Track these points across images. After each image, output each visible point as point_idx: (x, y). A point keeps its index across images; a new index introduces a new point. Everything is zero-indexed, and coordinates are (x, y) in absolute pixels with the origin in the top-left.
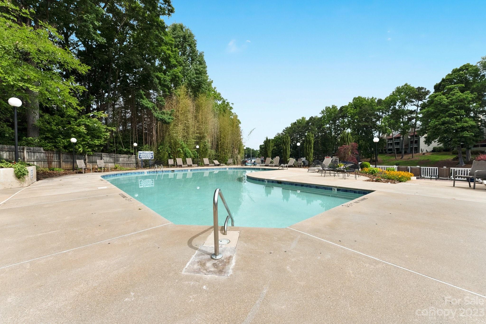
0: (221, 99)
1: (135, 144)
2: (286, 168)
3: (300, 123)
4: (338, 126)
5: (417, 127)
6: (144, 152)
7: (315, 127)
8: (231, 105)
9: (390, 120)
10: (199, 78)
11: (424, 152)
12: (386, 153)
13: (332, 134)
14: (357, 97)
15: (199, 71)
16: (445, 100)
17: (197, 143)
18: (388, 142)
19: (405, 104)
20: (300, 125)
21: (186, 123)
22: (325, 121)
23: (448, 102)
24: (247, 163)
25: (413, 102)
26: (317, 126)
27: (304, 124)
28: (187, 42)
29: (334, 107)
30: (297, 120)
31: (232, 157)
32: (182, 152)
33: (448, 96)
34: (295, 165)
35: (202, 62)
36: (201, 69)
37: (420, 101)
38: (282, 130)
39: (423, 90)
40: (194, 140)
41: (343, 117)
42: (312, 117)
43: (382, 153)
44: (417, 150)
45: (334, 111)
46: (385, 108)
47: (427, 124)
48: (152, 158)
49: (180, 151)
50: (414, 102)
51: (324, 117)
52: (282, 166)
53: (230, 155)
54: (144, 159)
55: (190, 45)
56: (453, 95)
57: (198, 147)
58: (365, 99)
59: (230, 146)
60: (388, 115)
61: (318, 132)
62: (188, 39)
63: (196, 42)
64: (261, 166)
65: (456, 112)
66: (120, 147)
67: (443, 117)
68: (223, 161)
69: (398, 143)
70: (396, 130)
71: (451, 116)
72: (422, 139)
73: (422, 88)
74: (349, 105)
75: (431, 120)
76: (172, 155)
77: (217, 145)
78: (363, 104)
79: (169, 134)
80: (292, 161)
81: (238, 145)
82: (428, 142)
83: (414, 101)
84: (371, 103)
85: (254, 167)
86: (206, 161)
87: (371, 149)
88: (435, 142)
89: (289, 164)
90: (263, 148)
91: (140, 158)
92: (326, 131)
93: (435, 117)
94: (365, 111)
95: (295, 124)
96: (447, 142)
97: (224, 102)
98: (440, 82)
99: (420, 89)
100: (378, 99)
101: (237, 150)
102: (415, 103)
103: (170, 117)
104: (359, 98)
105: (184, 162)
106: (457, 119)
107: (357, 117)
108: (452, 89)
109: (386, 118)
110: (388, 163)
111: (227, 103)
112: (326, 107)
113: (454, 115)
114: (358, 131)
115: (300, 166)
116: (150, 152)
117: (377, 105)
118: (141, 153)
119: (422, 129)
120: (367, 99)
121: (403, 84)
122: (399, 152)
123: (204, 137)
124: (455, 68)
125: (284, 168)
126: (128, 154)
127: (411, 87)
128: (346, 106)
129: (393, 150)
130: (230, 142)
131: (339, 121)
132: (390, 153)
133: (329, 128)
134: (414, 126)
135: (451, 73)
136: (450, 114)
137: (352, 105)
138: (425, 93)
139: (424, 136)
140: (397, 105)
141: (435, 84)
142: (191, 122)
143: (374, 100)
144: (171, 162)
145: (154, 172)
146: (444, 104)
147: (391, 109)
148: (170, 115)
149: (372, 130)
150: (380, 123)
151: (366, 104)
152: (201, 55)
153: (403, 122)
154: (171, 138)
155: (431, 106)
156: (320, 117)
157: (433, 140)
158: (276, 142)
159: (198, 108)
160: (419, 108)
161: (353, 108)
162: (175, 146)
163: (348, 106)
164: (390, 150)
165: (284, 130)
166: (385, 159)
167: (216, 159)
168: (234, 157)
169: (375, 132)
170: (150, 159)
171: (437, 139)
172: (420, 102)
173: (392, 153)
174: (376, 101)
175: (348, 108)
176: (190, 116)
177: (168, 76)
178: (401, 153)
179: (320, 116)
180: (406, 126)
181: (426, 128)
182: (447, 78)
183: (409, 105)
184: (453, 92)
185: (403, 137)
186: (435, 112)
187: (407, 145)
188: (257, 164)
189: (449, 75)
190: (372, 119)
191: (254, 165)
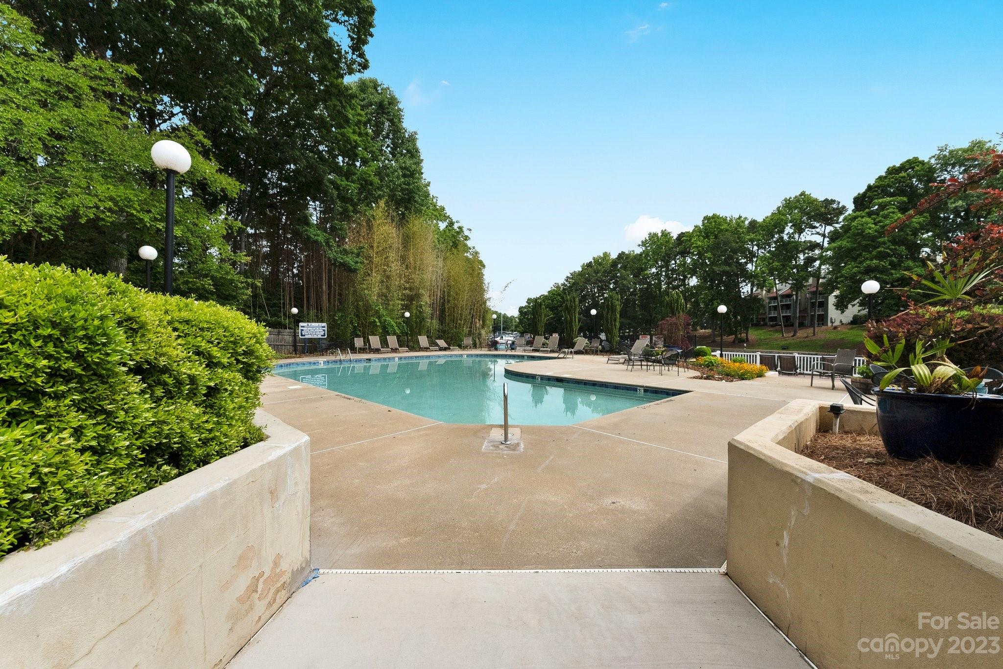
0: (446, 217)
1: (295, 311)
2: (571, 356)
3: (600, 264)
4: (673, 270)
5: (823, 276)
6: (310, 324)
7: (629, 272)
8: (466, 233)
9: (771, 261)
10: (409, 184)
11: (837, 323)
12: (765, 325)
13: (661, 288)
14: (711, 215)
15: (410, 171)
16: (871, 228)
17: (407, 308)
18: (770, 303)
19: (800, 231)
20: (599, 268)
21: (385, 271)
22: (649, 261)
23: (876, 231)
24: (498, 345)
25: (815, 227)
26: (633, 270)
27: (607, 266)
28: (386, 113)
29: (665, 234)
30: (594, 258)
31: (470, 333)
32: (378, 324)
33: (877, 220)
34: (586, 351)
35: (414, 153)
36: (414, 167)
37: (828, 225)
38: (565, 277)
39: (835, 206)
40: (400, 302)
41: (684, 253)
42: (623, 253)
43: (757, 325)
44: (823, 320)
45: (666, 242)
46: (763, 239)
47: (840, 272)
48: (324, 335)
49: (375, 321)
50: (817, 228)
51: (646, 253)
52: (564, 352)
53: (466, 330)
54: (310, 337)
55: (391, 121)
56: (886, 217)
57: (407, 314)
58: (725, 219)
59: (466, 313)
60: (769, 252)
61: (635, 284)
62: (388, 108)
63: (402, 114)
64: (525, 351)
65: (891, 250)
66: (262, 314)
67: (867, 259)
68: (454, 341)
69: (788, 307)
70: (784, 280)
71: (882, 256)
72: (832, 300)
73: (833, 201)
74: (694, 231)
75: (845, 263)
76: (360, 330)
77: (442, 311)
78: (722, 230)
79: (355, 291)
80: (581, 342)
81: (482, 311)
82: (841, 305)
83: (817, 225)
84: (736, 229)
85: (513, 353)
86: (423, 340)
87: (736, 317)
88: (853, 305)
89: (576, 348)
90: (526, 313)
91: (302, 335)
92: (650, 282)
93: (853, 258)
94: (725, 244)
95: (589, 265)
96: (876, 306)
97: (451, 224)
98: (864, 190)
99: (828, 202)
100: (749, 220)
101: (479, 320)
102: (818, 230)
103: (357, 259)
104: (715, 217)
105: (385, 343)
106: (892, 264)
107: (708, 255)
108: (886, 205)
109: (764, 259)
110: (767, 345)
111: (460, 228)
112: (650, 234)
113: (889, 255)
114: (712, 281)
115: (595, 352)
116: (320, 324)
117: (748, 232)
118: (303, 327)
119: (830, 280)
120: (728, 219)
121: (798, 194)
122: (788, 322)
123: (418, 296)
124: (892, 166)
125: (568, 356)
126: (276, 328)
127: (811, 197)
128: (689, 232)
129: (778, 319)
130: (466, 305)
131: (676, 262)
132: (772, 326)
133: (657, 275)
134: (817, 275)
135: (884, 174)
136: (880, 252)
137: (700, 232)
138: (837, 211)
139: (835, 294)
140: (786, 232)
141: (856, 194)
142: (395, 267)
143: (743, 222)
144: (359, 342)
145: (336, 362)
146: (869, 233)
147: (775, 239)
148: (358, 255)
149: (738, 281)
150: (754, 268)
151: (727, 230)
152: (412, 139)
153: (796, 267)
154: (359, 297)
155: (845, 237)
156: (639, 253)
157: (849, 302)
158: (553, 301)
159: (407, 241)
160: (827, 240)
161: (703, 236)
162: (366, 313)
163: (693, 233)
164: (772, 319)
165: (567, 277)
166: (762, 337)
167: (439, 338)
168: (473, 334)
169: (745, 284)
170: (320, 337)
171: (857, 301)
172: (829, 229)
173: (776, 325)
174: (747, 223)
175: (693, 236)
176: (392, 255)
177: (353, 182)
178: (792, 325)
179: (639, 250)
180: (802, 273)
181: (837, 278)
182: (877, 184)
183: (808, 232)
184: (886, 212)
185: (797, 295)
186: (854, 249)
187: (804, 311)
188: (518, 348)
189: (880, 178)
190: (738, 259)
191: (512, 349)
